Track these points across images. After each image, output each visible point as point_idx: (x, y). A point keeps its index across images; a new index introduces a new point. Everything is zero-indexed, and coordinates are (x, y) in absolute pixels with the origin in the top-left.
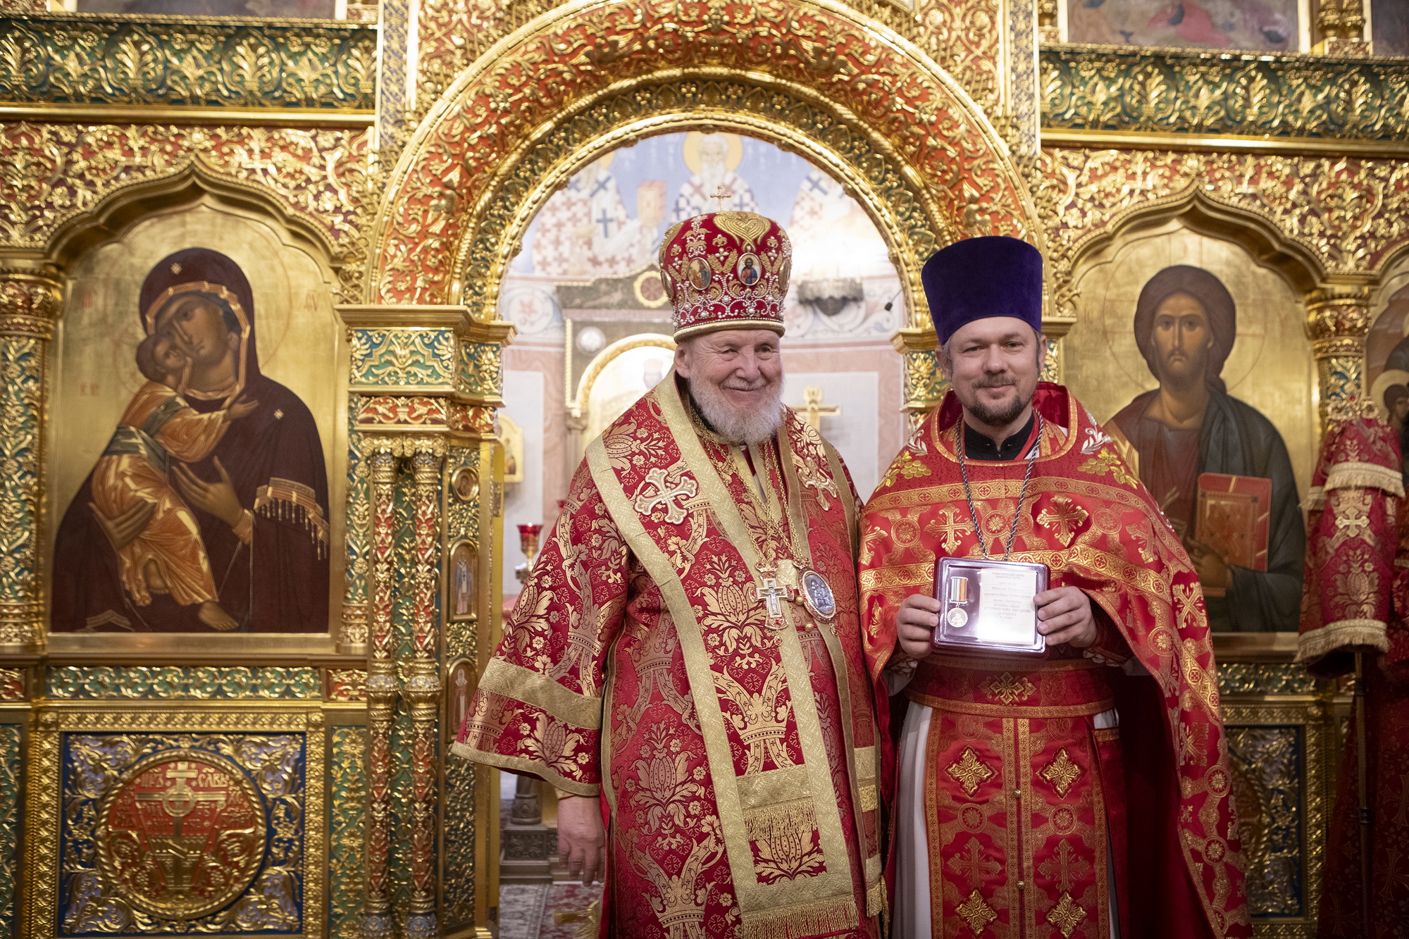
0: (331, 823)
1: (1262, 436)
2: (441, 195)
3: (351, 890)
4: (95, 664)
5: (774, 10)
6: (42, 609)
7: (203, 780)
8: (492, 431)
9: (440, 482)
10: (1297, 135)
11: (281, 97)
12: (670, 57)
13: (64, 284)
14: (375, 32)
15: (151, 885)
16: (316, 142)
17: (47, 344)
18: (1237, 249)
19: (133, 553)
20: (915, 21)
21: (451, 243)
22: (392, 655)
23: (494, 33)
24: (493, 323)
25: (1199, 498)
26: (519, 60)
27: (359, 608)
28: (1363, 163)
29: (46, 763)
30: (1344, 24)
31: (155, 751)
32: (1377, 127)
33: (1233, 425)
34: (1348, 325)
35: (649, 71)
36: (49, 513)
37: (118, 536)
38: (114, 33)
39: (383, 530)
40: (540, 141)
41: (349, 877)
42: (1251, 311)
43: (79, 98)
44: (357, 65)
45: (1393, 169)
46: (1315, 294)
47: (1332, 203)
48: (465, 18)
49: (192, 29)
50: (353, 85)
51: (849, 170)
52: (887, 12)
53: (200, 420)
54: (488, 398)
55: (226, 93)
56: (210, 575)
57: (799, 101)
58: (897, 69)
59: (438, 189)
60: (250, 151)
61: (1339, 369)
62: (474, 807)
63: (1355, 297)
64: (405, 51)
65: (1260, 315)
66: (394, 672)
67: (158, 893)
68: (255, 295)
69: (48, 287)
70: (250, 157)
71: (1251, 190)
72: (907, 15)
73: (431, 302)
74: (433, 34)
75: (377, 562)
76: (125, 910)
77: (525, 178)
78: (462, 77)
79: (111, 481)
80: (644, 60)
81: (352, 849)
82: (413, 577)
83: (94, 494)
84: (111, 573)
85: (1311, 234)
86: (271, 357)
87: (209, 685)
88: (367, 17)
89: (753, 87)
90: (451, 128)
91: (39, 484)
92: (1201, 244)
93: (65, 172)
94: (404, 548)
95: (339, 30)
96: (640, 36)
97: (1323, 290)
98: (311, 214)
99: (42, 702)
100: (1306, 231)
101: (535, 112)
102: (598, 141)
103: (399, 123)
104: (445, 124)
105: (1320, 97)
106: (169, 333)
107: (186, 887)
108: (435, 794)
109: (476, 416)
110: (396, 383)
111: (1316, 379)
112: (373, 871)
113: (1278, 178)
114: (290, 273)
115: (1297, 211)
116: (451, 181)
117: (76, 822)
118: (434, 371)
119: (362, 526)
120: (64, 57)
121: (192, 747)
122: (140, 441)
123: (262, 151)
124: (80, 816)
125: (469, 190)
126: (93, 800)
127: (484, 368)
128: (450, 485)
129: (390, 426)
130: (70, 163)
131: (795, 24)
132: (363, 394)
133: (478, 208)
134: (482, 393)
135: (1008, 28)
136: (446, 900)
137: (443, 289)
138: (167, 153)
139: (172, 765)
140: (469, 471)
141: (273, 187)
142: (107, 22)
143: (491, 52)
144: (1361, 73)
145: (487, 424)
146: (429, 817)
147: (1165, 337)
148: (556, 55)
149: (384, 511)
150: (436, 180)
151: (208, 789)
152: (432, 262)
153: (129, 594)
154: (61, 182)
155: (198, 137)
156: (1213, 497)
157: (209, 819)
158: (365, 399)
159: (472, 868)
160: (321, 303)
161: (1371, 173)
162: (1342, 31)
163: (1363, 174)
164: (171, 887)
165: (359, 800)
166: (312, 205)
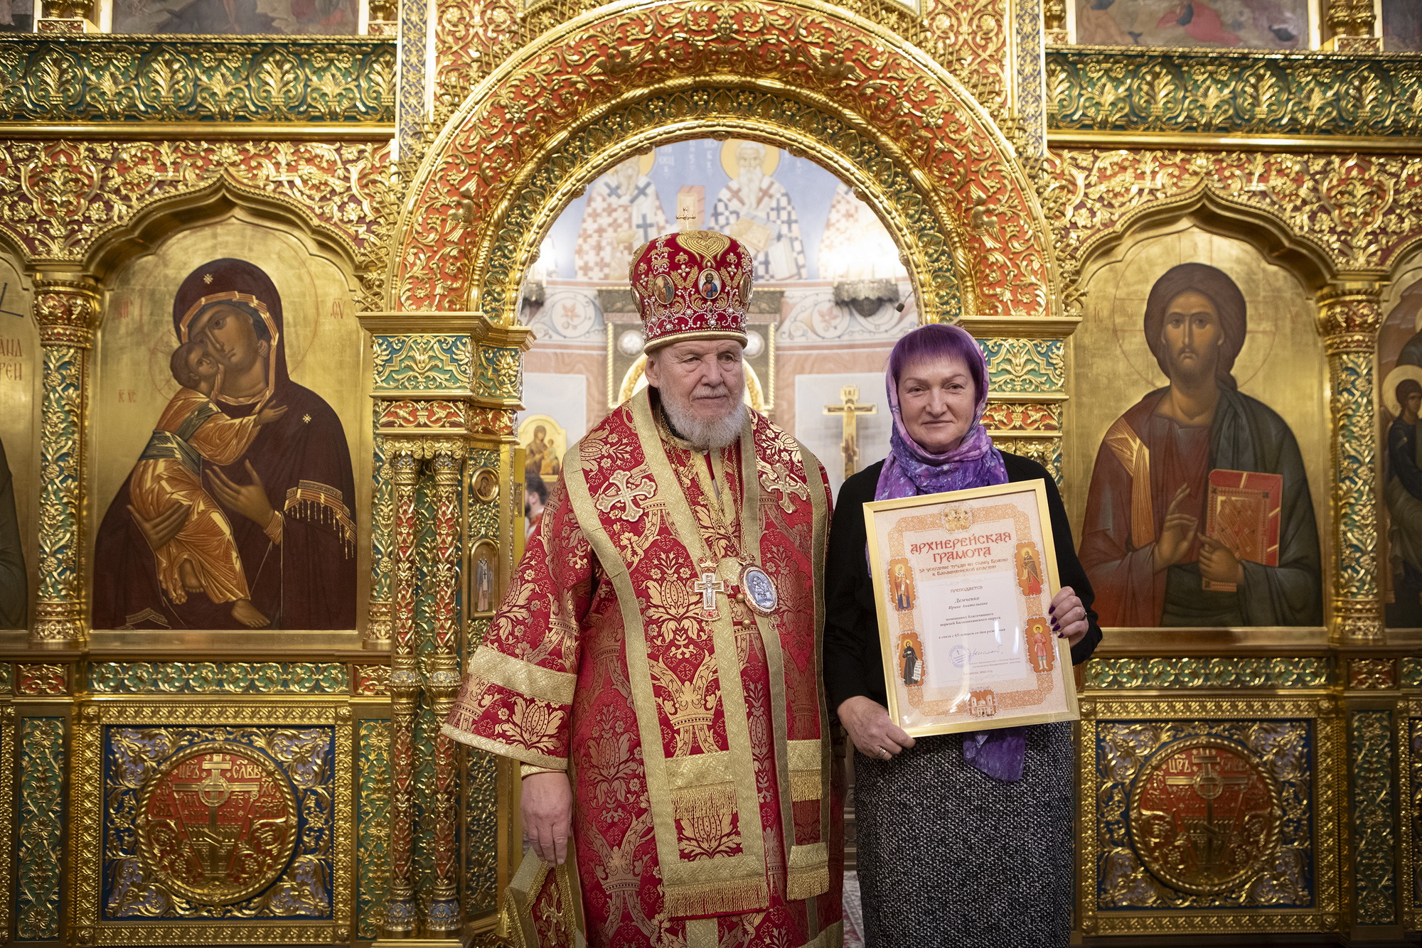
0: (359, 813)
1: (1274, 431)
2: (459, 204)
3: (378, 878)
4: (133, 660)
5: (784, 18)
6: (84, 607)
7: (237, 772)
8: (511, 433)
9: (460, 482)
10: (1306, 133)
11: (306, 111)
12: (681, 65)
13: (102, 295)
14: (394, 46)
15: (188, 871)
16: (340, 155)
17: (85, 353)
18: (1248, 247)
19: (169, 554)
20: (922, 26)
21: (469, 251)
22: (415, 650)
23: (508, 45)
24: (511, 328)
25: (1210, 495)
26: (533, 71)
27: (385, 606)
28: (1374, 159)
29: (89, 754)
30: (1354, 20)
31: (192, 743)
32: (1388, 123)
33: (1244, 421)
34: (1358, 321)
35: (661, 80)
36: (90, 515)
37: (155, 537)
38: (146, 52)
39: (404, 531)
40: (556, 150)
41: (376, 865)
42: (1261, 307)
43: (114, 116)
44: (379, 79)
45: (1405, 164)
46: (1326, 290)
47: (1344, 200)
48: (481, 31)
49: (220, 47)
50: (375, 99)
51: (861, 174)
52: (894, 18)
53: (232, 425)
54: (507, 402)
55: (253, 109)
56: (242, 574)
57: (809, 107)
58: (902, 73)
59: (455, 198)
60: (277, 165)
61: (1350, 365)
62: (496, 799)
63: (1365, 293)
64: (423, 64)
65: (1271, 312)
66: (417, 667)
67: (195, 879)
68: (284, 303)
69: (87, 298)
70: (278, 171)
71: (1262, 187)
72: (913, 20)
73: (450, 309)
74: (451, 48)
75: (399, 561)
76: (165, 895)
77: (542, 186)
78: (478, 90)
79: (148, 484)
80: (655, 69)
81: (379, 838)
82: (435, 576)
83: (132, 497)
84: (148, 572)
85: (1321, 231)
86: (299, 364)
87: (242, 680)
88: (388, 32)
89: (764, 94)
90: (467, 139)
91: (80, 487)
92: (1211, 242)
93: (101, 188)
94: (426, 548)
95: (360, 45)
96: (650, 45)
97: (1334, 285)
98: (335, 224)
99: (84, 696)
100: (1317, 227)
101: (549, 122)
102: (613, 149)
103: (418, 135)
104: (462, 135)
105: (1330, 94)
106: (202, 341)
107: (222, 874)
108: (456, 785)
109: (496, 419)
110: (416, 387)
111: (1327, 376)
112: (397, 860)
113: (1288, 175)
114: (317, 282)
115: (1307, 208)
116: (468, 190)
117: (117, 811)
118: (452, 375)
119: (386, 526)
120: (99, 77)
121: (226, 740)
122: (175, 445)
123: (288, 164)
124: (121, 805)
125: (486, 198)
126: (134, 790)
127: (503, 372)
128: (470, 486)
129: (411, 429)
130: (106, 178)
131: (804, 32)
132: (384, 399)
133: (496, 216)
134: (501, 396)
135: (1014, 32)
136: (469, 888)
137: (462, 296)
138: (198, 168)
139: (208, 757)
140: (490, 472)
141: (297, 198)
142: (140, 42)
143: (506, 66)
144: (1370, 69)
145: (507, 427)
146: (451, 808)
147: (1176, 334)
148: (569, 66)
149: (405, 512)
150: (453, 190)
151: (242, 780)
152: (451, 269)
153: (166, 593)
154: (97, 198)
155: (227, 152)
156: (1223, 493)
157: (243, 808)
158: (386, 404)
159: (495, 857)
160: (347, 311)
161: (1382, 169)
162: (1352, 27)
163: (1374, 170)
164: (207, 874)
165: (385, 791)
166: (337, 215)
